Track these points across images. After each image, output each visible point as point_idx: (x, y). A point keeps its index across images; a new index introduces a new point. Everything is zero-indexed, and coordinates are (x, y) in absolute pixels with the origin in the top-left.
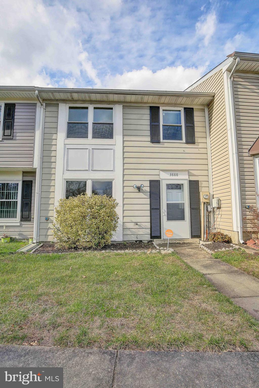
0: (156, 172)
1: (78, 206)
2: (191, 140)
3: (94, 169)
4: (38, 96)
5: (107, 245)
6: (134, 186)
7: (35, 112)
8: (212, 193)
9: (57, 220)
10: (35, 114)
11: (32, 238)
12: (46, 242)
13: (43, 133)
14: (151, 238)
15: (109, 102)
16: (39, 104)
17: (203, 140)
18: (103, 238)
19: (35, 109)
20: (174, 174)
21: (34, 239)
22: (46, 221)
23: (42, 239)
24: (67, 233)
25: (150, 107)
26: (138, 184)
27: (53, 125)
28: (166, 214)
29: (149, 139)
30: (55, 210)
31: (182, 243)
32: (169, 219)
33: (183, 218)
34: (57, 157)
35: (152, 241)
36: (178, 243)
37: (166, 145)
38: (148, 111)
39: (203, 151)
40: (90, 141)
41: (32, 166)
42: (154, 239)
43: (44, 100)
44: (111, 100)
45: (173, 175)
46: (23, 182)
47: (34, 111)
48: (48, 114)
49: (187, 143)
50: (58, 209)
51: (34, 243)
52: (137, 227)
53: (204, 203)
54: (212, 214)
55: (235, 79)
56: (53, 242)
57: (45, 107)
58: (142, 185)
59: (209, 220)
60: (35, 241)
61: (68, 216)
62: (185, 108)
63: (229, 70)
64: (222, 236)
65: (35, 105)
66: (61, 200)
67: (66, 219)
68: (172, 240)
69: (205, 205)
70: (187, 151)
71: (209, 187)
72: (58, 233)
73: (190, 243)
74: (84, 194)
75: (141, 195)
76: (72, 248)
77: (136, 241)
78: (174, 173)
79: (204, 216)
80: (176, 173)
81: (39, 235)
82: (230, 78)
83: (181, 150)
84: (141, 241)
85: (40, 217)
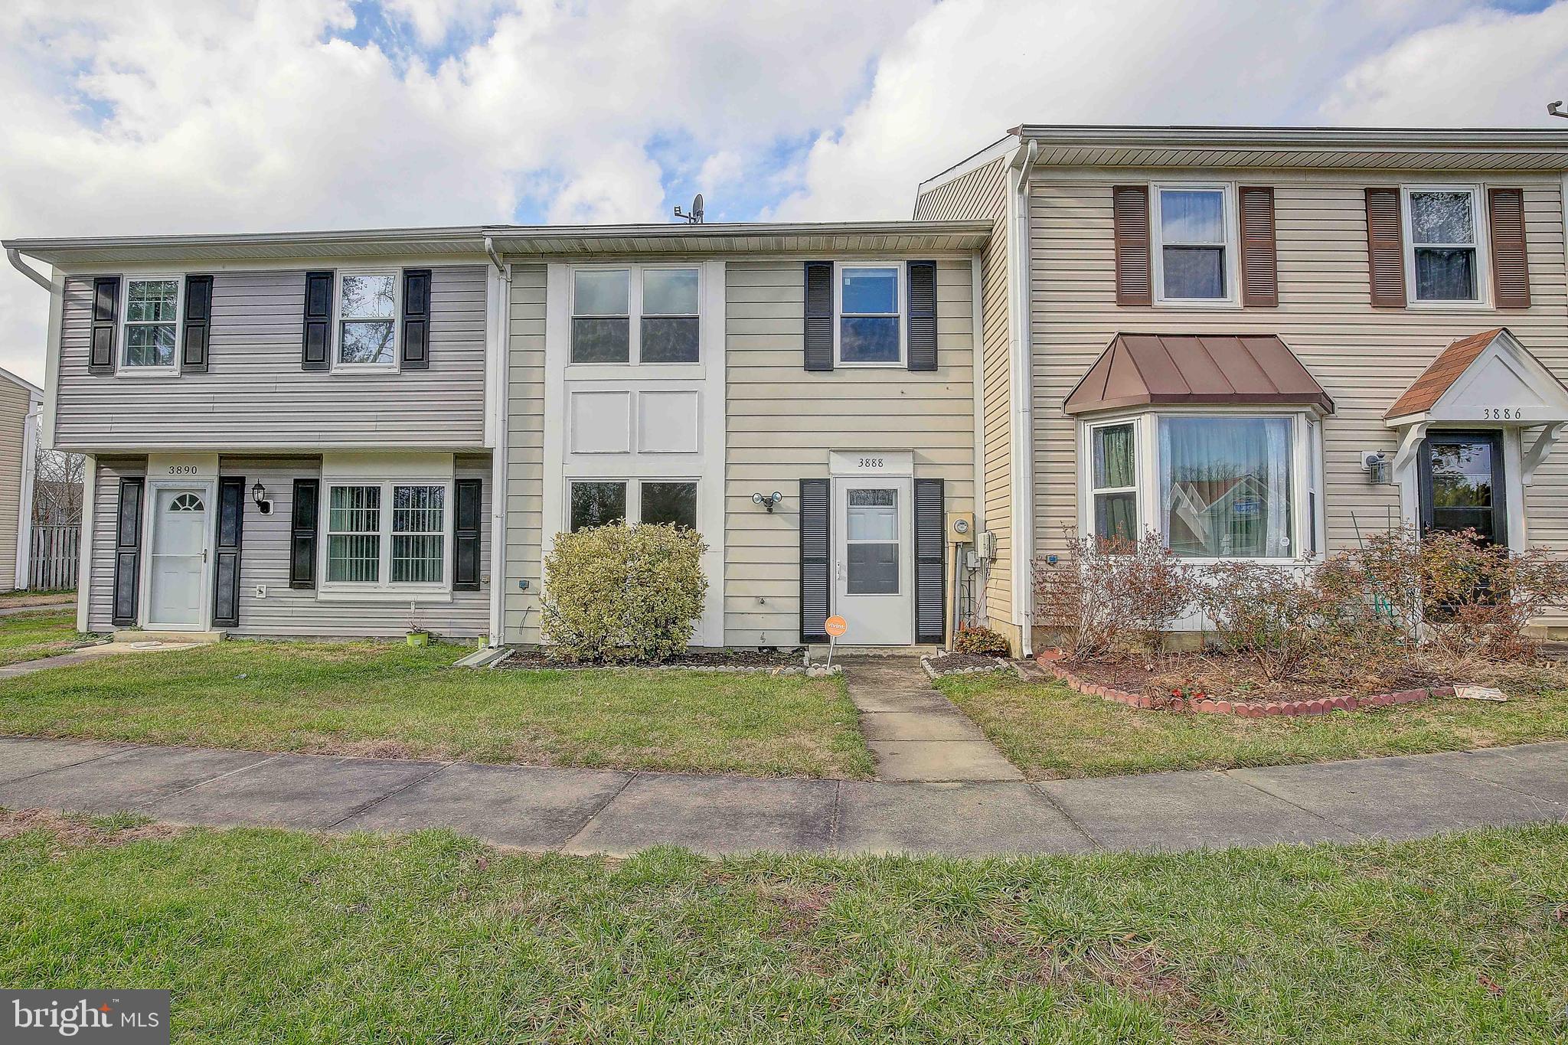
0: (819, 456)
1: (599, 554)
2: (925, 361)
3: (646, 450)
4: (493, 251)
5: (678, 656)
6: (756, 496)
7: (484, 292)
8: (980, 516)
9: (551, 588)
10: (486, 296)
11: (486, 636)
12: (522, 645)
13: (508, 351)
14: (802, 640)
15: (686, 255)
16: (493, 270)
17: (963, 358)
18: (666, 635)
19: (485, 283)
20: (871, 462)
21: (491, 636)
22: (521, 591)
23: (514, 637)
24: (575, 622)
25: (807, 263)
26: (767, 490)
27: (534, 327)
28: (845, 574)
29: (799, 359)
30: (544, 564)
31: (888, 656)
32: (852, 589)
33: (894, 588)
34: (545, 416)
35: (803, 648)
36: (874, 656)
37: (849, 376)
38: (798, 278)
39: (962, 391)
40: (635, 371)
41: (481, 442)
42: (809, 643)
43: (506, 255)
44: (692, 249)
45: (868, 465)
46: (458, 482)
47: (480, 287)
48: (520, 296)
49: (913, 367)
50: (552, 560)
51: (492, 647)
52: (762, 609)
53: (957, 545)
54: (979, 579)
55: (1038, 192)
56: (540, 646)
57: (509, 276)
58: (778, 495)
59: (969, 595)
60: (494, 643)
61: (575, 578)
62: (909, 262)
63: (1016, 165)
64: (982, 638)
65: (483, 271)
66: (559, 536)
67: (573, 586)
68: (858, 648)
69: (959, 549)
70: (912, 391)
71: (976, 499)
72: (553, 622)
73: (911, 657)
74: (616, 523)
75: (776, 521)
76: (588, 660)
77: (761, 648)
78: (870, 457)
79: (955, 581)
80: (877, 457)
81: (504, 627)
82: (1021, 190)
83: (894, 391)
84: (774, 649)
85: (505, 579)
